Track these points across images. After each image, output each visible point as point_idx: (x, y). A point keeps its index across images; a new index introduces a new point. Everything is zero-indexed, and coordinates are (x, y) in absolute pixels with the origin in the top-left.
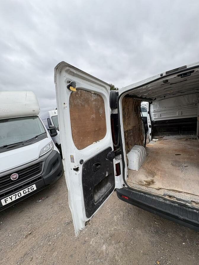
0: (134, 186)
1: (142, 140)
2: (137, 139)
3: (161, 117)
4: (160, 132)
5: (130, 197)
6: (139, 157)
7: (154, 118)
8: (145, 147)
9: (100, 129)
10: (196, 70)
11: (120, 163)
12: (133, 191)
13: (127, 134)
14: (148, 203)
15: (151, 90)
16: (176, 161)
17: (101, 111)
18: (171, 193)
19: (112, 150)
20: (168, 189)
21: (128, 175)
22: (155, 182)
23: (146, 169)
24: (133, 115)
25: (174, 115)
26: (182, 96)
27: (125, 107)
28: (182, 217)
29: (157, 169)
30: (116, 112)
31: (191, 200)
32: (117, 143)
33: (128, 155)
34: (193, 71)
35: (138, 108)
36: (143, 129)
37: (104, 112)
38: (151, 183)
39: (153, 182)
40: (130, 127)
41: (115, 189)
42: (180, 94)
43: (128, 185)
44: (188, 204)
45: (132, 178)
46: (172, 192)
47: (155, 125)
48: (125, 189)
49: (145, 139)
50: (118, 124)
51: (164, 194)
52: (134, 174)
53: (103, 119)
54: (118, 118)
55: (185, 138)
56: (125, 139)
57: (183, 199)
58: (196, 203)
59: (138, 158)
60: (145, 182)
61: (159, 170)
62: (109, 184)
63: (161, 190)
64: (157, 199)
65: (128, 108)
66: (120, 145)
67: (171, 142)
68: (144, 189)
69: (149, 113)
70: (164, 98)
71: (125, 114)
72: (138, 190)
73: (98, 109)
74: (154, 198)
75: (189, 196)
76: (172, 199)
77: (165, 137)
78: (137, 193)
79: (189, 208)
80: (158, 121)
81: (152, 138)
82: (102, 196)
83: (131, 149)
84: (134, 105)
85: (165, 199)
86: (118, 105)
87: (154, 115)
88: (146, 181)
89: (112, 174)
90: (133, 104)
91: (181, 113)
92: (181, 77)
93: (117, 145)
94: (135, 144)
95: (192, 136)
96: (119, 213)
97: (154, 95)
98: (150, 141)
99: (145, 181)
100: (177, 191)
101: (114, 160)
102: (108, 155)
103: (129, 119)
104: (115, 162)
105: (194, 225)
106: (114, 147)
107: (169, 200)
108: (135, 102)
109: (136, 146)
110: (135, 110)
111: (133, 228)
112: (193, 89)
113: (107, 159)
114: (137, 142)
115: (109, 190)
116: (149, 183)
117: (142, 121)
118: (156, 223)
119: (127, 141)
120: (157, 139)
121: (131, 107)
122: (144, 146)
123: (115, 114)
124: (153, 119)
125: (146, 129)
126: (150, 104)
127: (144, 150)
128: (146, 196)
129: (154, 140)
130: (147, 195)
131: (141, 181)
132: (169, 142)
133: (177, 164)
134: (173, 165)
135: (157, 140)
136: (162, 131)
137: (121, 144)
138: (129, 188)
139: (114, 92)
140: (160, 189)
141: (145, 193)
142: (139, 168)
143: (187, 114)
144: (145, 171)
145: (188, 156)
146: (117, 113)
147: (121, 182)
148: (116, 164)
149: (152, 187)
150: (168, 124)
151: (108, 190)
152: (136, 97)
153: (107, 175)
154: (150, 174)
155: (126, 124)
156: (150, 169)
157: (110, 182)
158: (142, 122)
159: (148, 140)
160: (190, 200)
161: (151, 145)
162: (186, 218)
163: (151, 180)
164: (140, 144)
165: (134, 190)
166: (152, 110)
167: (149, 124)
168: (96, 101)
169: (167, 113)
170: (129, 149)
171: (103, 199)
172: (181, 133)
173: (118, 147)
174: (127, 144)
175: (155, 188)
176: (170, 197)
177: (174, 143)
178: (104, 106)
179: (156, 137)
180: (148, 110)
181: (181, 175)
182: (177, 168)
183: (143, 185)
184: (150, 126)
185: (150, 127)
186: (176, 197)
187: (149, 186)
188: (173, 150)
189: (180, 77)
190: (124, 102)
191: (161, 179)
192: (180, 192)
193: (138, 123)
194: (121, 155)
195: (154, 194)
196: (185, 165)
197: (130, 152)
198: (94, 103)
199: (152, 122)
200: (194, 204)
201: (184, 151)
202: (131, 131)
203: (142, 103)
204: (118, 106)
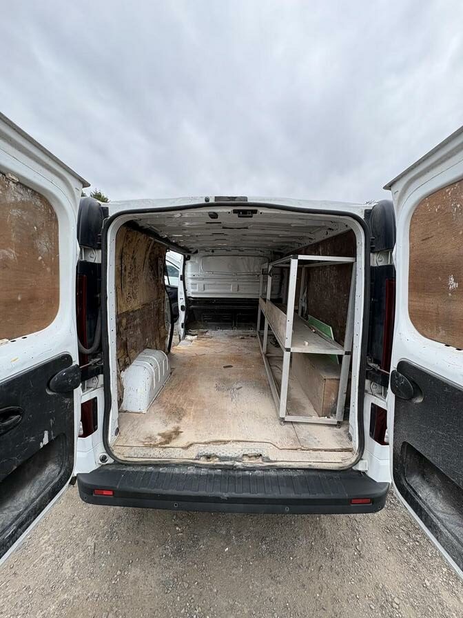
0: (132, 454)
1: (162, 336)
2: (150, 334)
3: (206, 291)
4: (201, 321)
5: (118, 487)
6: (153, 379)
7: (192, 290)
8: (168, 353)
9: (32, 299)
10: (260, 210)
11: (96, 398)
12: (128, 469)
13: (124, 321)
14: (162, 487)
15: (189, 229)
16: (225, 381)
17: (43, 245)
18: (210, 450)
19: (74, 364)
20: (206, 440)
21: (118, 429)
22: (181, 432)
23: (166, 405)
24: (144, 277)
25: (226, 291)
26: (240, 257)
27: (124, 251)
28: (226, 495)
29: (190, 400)
30: (95, 257)
31: (243, 453)
32: (93, 342)
33: (123, 374)
34: (255, 212)
35: (160, 262)
36: (167, 311)
37: (56, 251)
38: (174, 436)
39: (177, 432)
40: (135, 305)
41: (75, 478)
42: (236, 252)
43: (116, 454)
44: (237, 463)
45: (128, 434)
46: (212, 445)
47: (192, 306)
48: (107, 468)
49: (169, 336)
50: (100, 292)
51: (198, 456)
52: (136, 422)
53: (48, 269)
54: (100, 277)
55: (241, 335)
56: (118, 333)
57: (230, 455)
58: (250, 457)
59: (149, 381)
60: (159, 438)
61: (191, 403)
62: (52, 470)
63: (191, 448)
64: (183, 471)
65: (133, 257)
66: (103, 349)
67: (219, 342)
68: (157, 454)
69: (183, 278)
70: (211, 253)
71: (125, 270)
72: (142, 461)
73: (34, 237)
74: (177, 470)
75: (239, 445)
76: (212, 462)
77: (210, 333)
78: (139, 469)
79: (239, 470)
80: (199, 298)
81: (186, 333)
82: (16, 519)
83: (134, 359)
84: (151, 253)
85: (199, 467)
86: (103, 241)
87: (192, 284)
88: (163, 435)
89: (64, 434)
90: (147, 250)
91: (236, 287)
92: (239, 217)
93: (93, 348)
94: (145, 347)
95: (251, 332)
96: (81, 544)
97: (193, 243)
98: (180, 340)
99: (159, 434)
100: (221, 441)
101: (78, 392)
102: (56, 378)
103: (135, 284)
104: (81, 396)
105: (244, 504)
106: (81, 355)
107: (206, 466)
108: (153, 248)
109: (147, 351)
110: (151, 267)
111: (119, 572)
112: (255, 248)
113: (49, 393)
114: (150, 341)
115: (49, 488)
116: (168, 438)
117: (166, 294)
118: (177, 528)
119: (124, 339)
120: (193, 335)
121: (141, 255)
122: (167, 351)
123: (93, 265)
124: (189, 294)
125: (174, 313)
126: (186, 259)
127: (166, 360)
128: (159, 472)
129: (189, 337)
130: (161, 469)
131: (150, 438)
132: (214, 342)
133: (225, 385)
134: (218, 389)
135: (194, 337)
136: (204, 321)
137: (104, 347)
138: (118, 463)
139: (97, 205)
140: (191, 445)
141: (156, 465)
142: (150, 405)
143: (246, 292)
144: (162, 410)
145: (242, 369)
146: (100, 262)
147: (95, 451)
148: (82, 405)
149: (174, 446)
150: (216, 307)
151: (44, 489)
152: (156, 235)
153: (46, 441)
154: (173, 416)
155: (126, 295)
156: (175, 402)
157: (55, 462)
158: (167, 297)
159: (175, 339)
160: (240, 454)
161: (182, 348)
162: (234, 494)
163: (173, 430)
164: (158, 346)
165: (129, 465)
166: (189, 274)
167: (181, 302)
168: (23, 209)
169: (215, 284)
170: (127, 360)
171: (20, 526)
172: (235, 325)
173: (94, 355)
174: (123, 346)
175: (180, 446)
176: (208, 457)
177: (223, 345)
178: (57, 233)
179: (193, 332)
180: (181, 273)
181: (230, 407)
182: (225, 394)
183: (155, 446)
184: (182, 307)
185: (182, 309)
186: (218, 454)
187: (168, 443)
188: (220, 359)
189: (236, 215)
190: (122, 237)
191: (195, 423)
192: (225, 442)
193: (155, 297)
194: (101, 377)
195: (177, 461)
196: (238, 386)
197: (131, 366)
198: (15, 213)
199: (187, 299)
200: (246, 460)
201: (238, 359)
202: (138, 314)
203: (168, 254)
204: (103, 244)
